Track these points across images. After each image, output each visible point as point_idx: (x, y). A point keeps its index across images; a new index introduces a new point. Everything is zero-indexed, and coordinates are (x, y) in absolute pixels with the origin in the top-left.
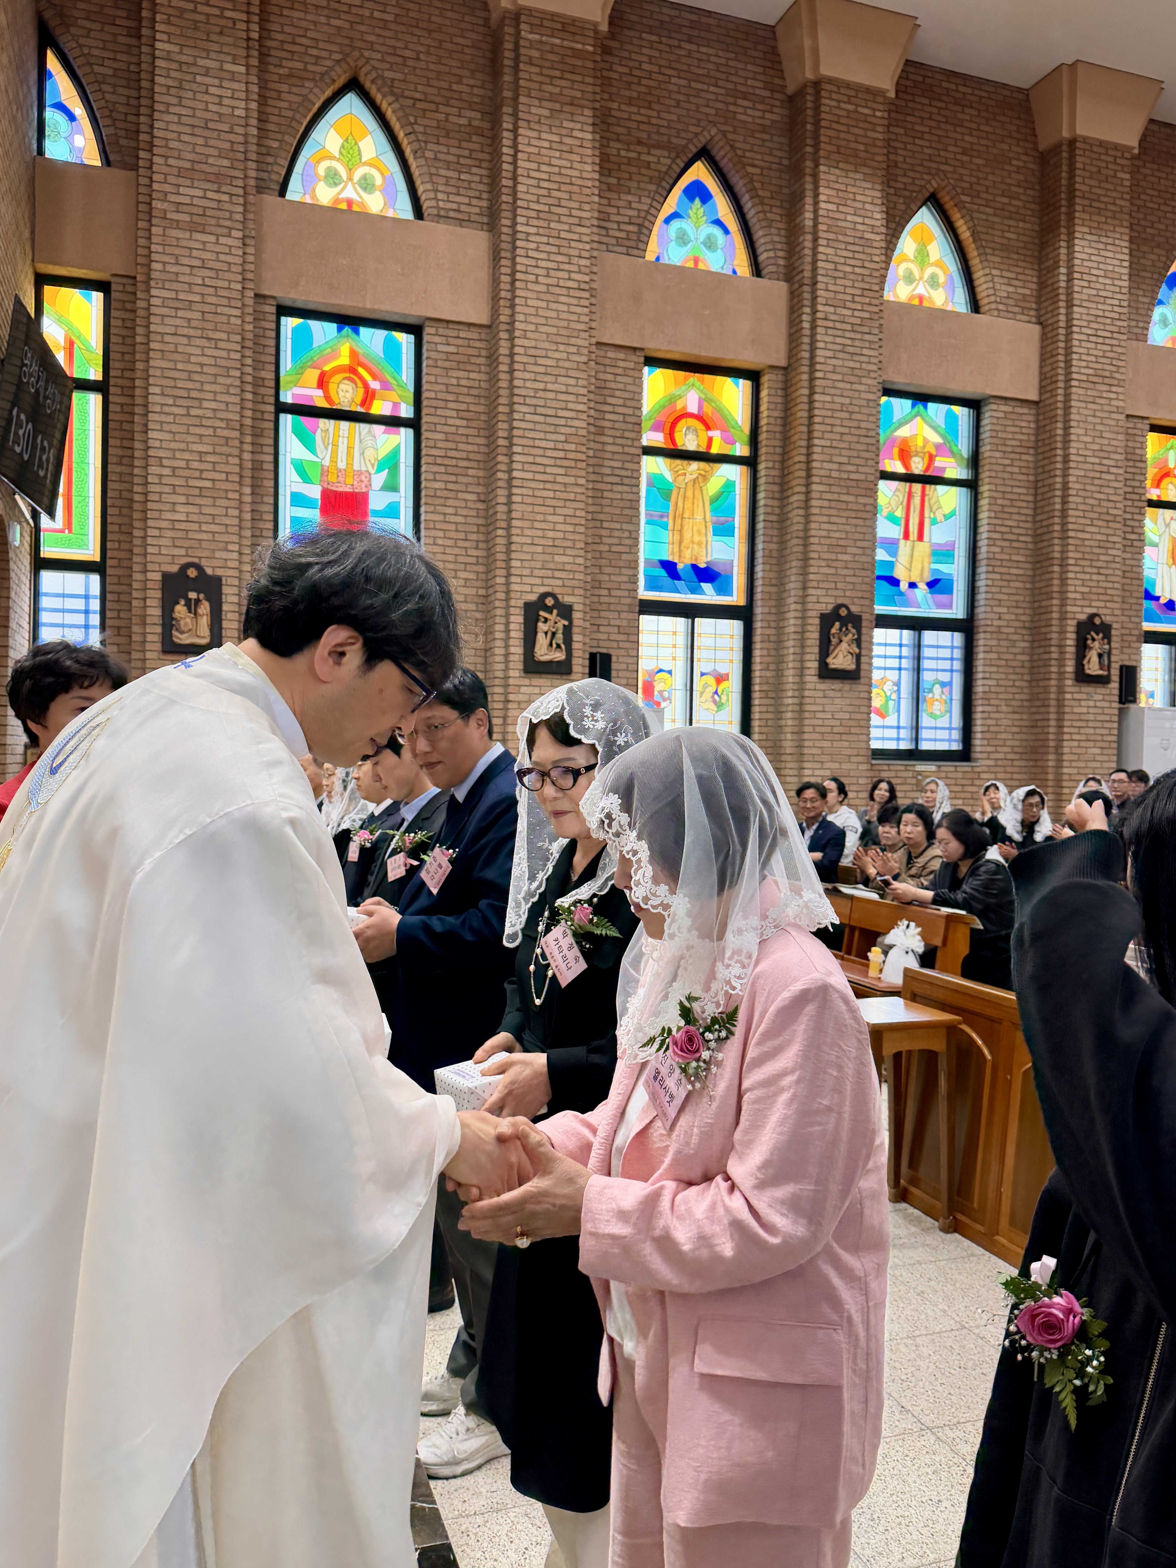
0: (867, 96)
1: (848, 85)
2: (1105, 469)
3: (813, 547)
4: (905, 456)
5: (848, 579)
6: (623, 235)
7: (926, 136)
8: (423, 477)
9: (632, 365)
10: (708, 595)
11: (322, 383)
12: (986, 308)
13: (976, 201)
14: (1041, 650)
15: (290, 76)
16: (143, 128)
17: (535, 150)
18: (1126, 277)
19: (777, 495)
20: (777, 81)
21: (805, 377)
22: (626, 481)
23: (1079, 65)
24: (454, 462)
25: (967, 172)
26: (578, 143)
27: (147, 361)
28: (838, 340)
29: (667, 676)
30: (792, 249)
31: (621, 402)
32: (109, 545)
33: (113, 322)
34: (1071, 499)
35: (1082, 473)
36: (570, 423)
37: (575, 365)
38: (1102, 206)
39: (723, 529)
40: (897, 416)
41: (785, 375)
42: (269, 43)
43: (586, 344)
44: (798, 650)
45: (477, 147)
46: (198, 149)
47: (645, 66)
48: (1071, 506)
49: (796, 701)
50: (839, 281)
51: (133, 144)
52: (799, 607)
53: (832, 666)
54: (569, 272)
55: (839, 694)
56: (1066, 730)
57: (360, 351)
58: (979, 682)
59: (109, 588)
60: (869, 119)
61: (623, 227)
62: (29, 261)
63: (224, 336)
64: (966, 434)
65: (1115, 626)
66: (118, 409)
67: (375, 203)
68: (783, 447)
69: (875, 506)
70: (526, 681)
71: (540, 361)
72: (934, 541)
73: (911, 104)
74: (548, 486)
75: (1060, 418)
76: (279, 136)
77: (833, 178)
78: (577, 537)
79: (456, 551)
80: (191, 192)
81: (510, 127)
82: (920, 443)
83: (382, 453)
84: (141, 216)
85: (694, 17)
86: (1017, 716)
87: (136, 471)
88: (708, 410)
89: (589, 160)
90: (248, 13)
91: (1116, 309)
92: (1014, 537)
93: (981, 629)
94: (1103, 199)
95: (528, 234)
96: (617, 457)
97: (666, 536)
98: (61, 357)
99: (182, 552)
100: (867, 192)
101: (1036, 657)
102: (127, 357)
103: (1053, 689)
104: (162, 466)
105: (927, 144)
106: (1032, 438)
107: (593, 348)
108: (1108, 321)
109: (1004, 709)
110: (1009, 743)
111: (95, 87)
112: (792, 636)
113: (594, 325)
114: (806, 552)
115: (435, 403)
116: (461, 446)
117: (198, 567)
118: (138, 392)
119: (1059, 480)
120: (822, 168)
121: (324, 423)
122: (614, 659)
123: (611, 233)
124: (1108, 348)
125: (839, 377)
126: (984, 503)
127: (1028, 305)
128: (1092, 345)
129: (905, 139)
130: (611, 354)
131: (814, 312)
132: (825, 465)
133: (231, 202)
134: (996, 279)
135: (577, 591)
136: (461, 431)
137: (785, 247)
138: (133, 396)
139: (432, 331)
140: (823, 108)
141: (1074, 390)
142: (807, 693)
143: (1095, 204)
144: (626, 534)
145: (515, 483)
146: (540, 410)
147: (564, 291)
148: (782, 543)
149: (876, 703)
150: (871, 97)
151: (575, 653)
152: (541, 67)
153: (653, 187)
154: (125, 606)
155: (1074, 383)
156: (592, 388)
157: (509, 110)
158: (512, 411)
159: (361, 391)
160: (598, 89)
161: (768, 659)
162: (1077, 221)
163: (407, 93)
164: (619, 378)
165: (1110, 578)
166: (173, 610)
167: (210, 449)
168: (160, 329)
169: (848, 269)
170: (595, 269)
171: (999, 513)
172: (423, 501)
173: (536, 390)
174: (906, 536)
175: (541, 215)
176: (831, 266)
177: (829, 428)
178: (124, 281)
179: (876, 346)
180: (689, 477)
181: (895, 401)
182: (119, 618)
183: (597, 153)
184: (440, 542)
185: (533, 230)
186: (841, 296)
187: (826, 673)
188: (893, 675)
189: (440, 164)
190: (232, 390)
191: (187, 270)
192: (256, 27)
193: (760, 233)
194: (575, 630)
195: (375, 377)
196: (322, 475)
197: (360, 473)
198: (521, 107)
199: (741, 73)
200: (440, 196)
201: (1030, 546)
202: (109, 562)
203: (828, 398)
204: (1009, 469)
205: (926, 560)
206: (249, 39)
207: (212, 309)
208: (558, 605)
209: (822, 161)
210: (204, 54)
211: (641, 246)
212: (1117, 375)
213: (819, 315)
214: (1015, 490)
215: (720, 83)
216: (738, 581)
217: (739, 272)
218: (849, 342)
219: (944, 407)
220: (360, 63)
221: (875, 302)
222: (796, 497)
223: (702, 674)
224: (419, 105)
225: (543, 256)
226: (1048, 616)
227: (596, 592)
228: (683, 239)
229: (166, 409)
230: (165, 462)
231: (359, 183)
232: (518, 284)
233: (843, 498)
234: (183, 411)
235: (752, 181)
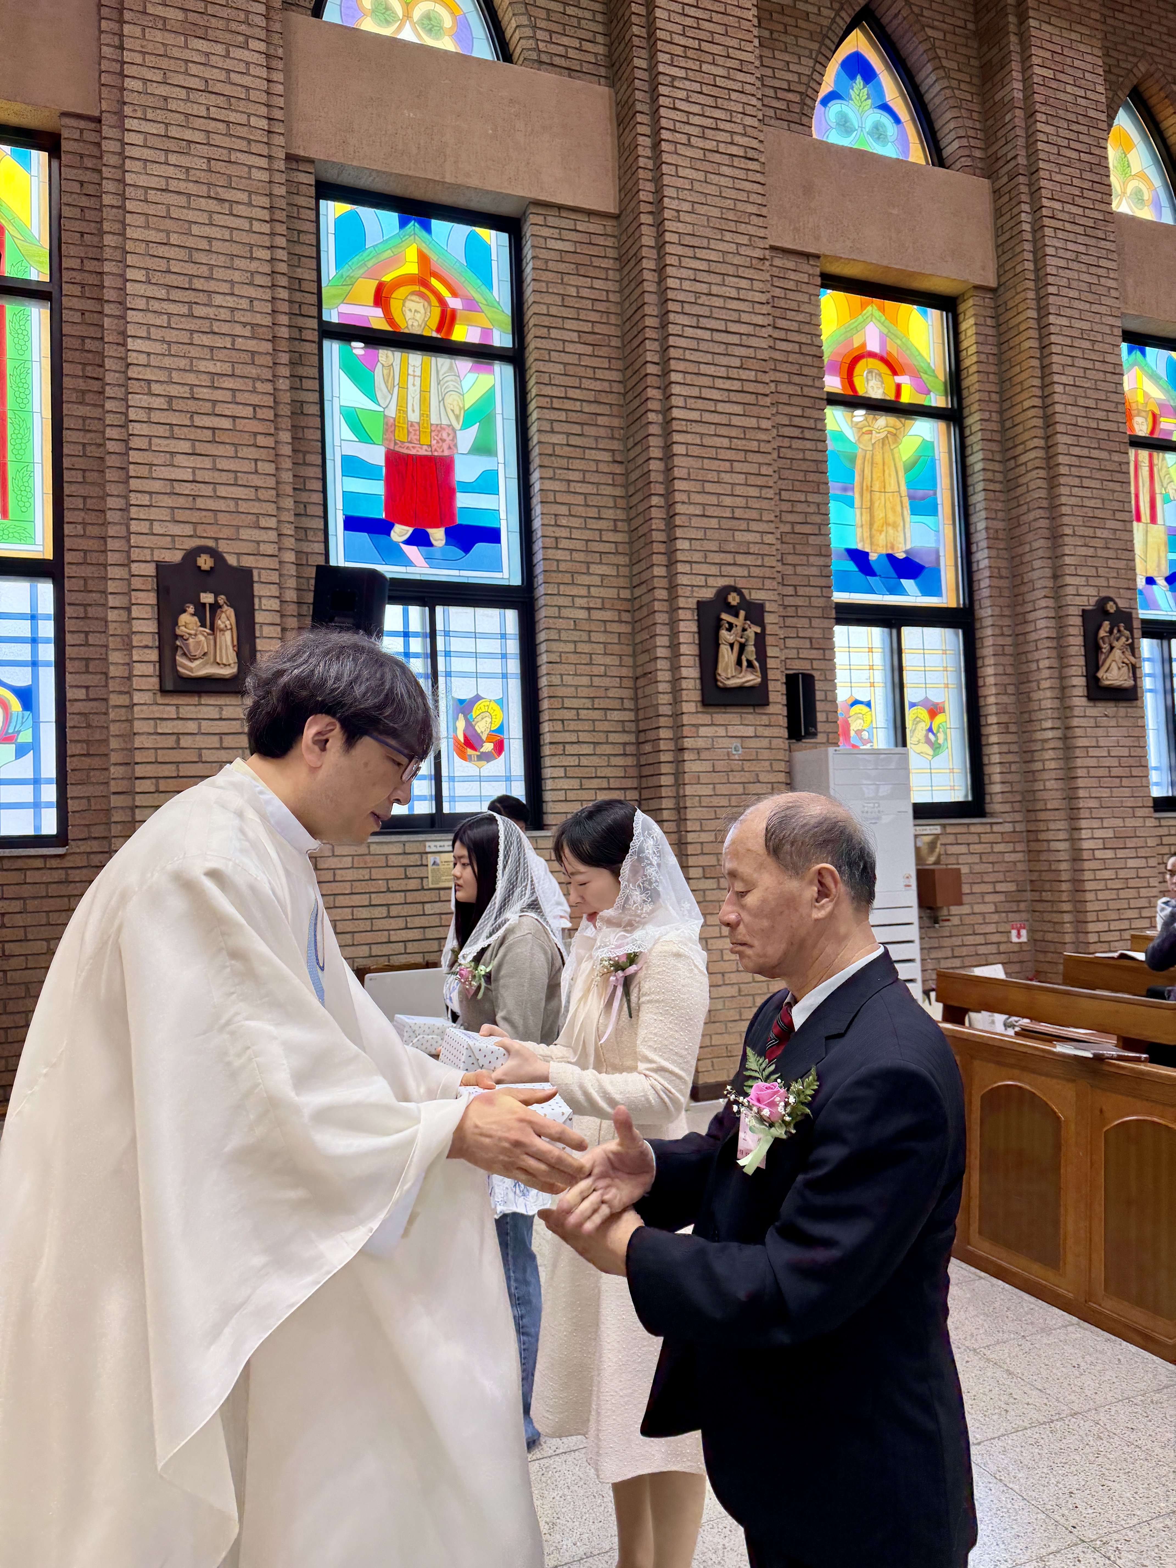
3: (1064, 520)
6: (782, 105)
8: (533, 429)
10: (911, 595)
11: (381, 298)
21: (1031, 295)
22: (808, 434)
24: (578, 406)
27: (123, 232)
28: (1071, 246)
30: (991, 134)
31: (794, 326)
32: (67, 529)
36: (747, 342)
39: (923, 505)
40: (1124, 364)
41: (996, 297)
44: (1055, 663)
49: (1057, 730)
50: (1065, 170)
52: (1050, 603)
53: (1104, 683)
54: (732, 133)
55: (1113, 722)
57: (433, 257)
59: (69, 597)
61: (781, 94)
63: (244, 197)
66: (77, 317)
68: (1002, 391)
70: (705, 719)
71: (700, 253)
72: (1168, 522)
74: (723, 431)
77: (1047, 36)
79: (588, 534)
82: (1142, 400)
83: (470, 399)
84: (106, 11)
87: (109, 407)
88: (892, 349)
95: (674, 78)
96: (794, 400)
99: (188, 530)
100: (1087, 57)
104: (150, 393)
112: (1043, 644)
113: (764, 211)
114: (1054, 527)
115: (547, 321)
116: (586, 383)
117: (214, 553)
120: (1032, 22)
121: (385, 355)
125: (1076, 295)
131: (1037, 209)
132: (1070, 410)
135: (768, 584)
136: (586, 361)
137: (979, 134)
138: (101, 292)
139: (540, 220)
142: (1073, 722)
145: (675, 426)
147: (726, 160)
148: (1015, 518)
151: (771, 675)
153: (815, 46)
154: (96, 626)
159: (437, 312)
164: (790, 295)
166: (176, 623)
167: (227, 368)
168: (141, 181)
169: (1075, 155)
172: (533, 463)
173: (698, 294)
174: (1138, 517)
175: (690, 53)
176: (1055, 150)
177: (1069, 361)
178: (81, 123)
179: (1115, 256)
180: (876, 436)
182: (87, 644)
184: (563, 521)
185: (681, 73)
186: (1067, 189)
191: (182, 93)
194: (769, 640)
195: (455, 293)
196: (386, 431)
197: (439, 428)
200: (540, 35)
202: (68, 557)
203: (1065, 322)
205: (1162, 548)
207: (223, 154)
208: (745, 604)
209: (1031, 13)
211: (805, 120)
213: (1045, 212)
216: (950, 575)
218: (1082, 249)
219: (1163, 353)
225: (696, 109)
228: (845, 125)
229: (156, 305)
230: (156, 388)
231: (421, 22)
232: (664, 146)
233: (1095, 453)
234: (184, 310)
235: (934, 48)
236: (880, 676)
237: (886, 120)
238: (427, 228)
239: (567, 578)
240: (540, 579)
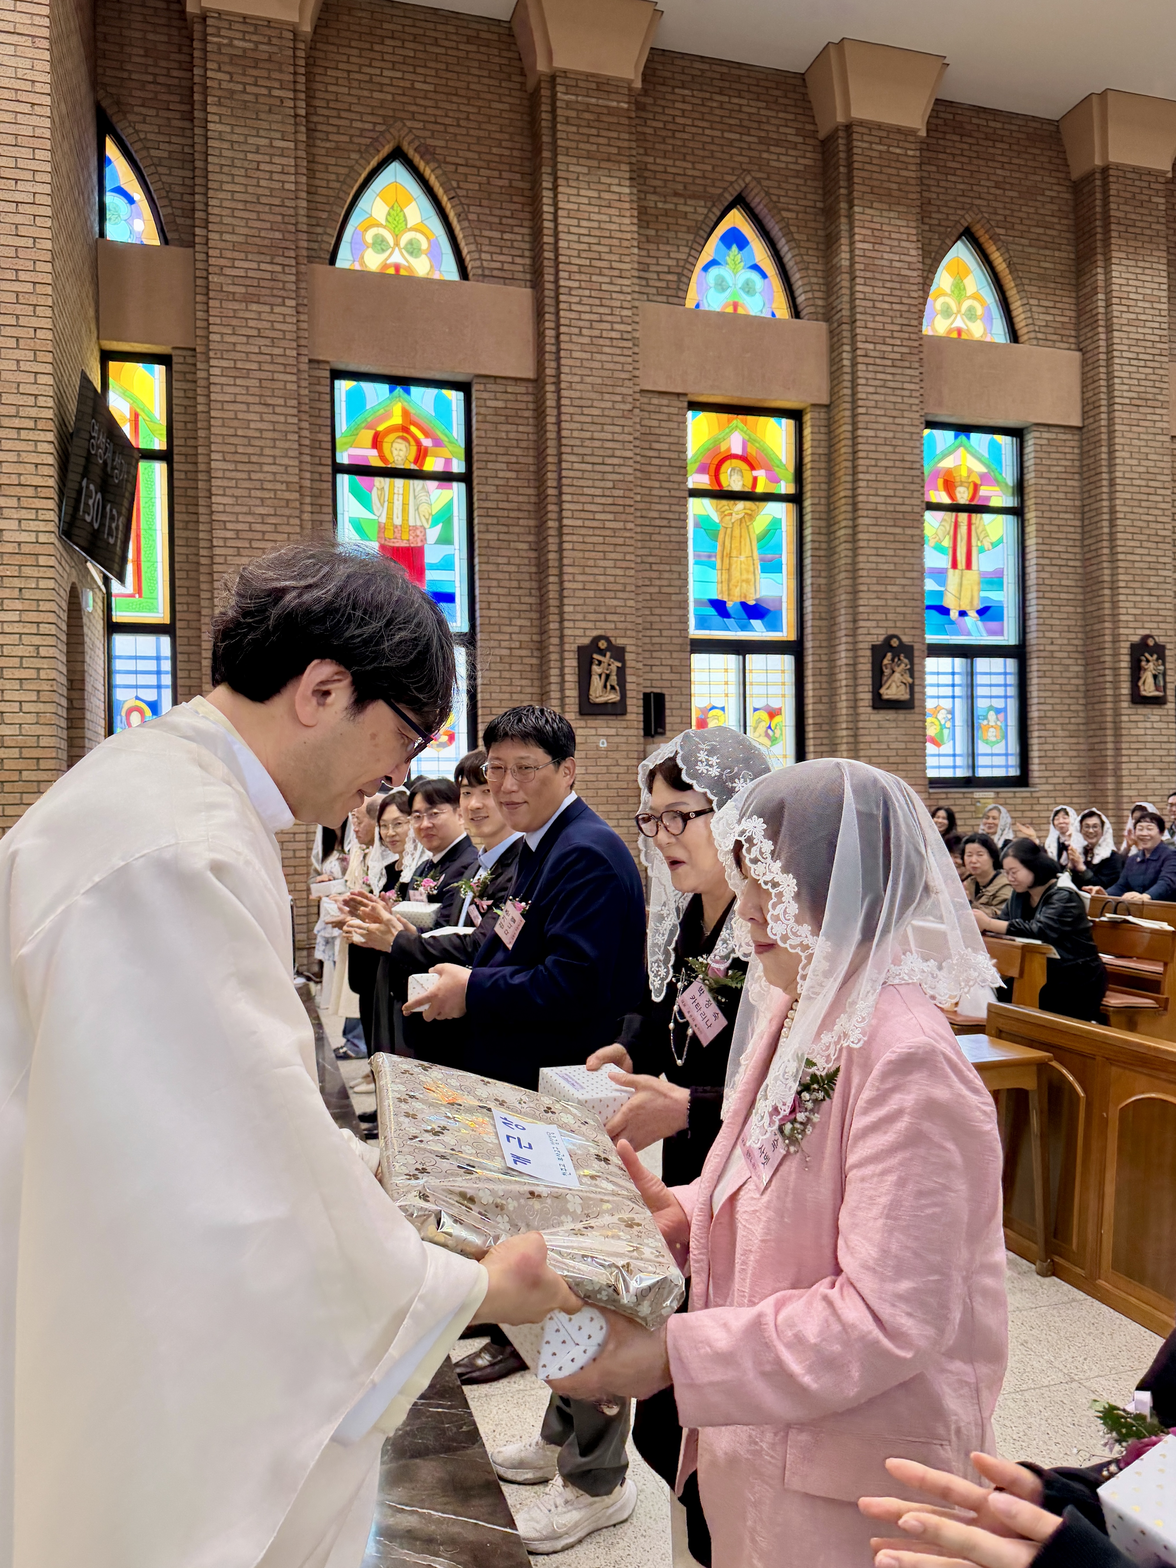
0: (898, 136)
1: (880, 126)
2: (1152, 490)
3: (861, 580)
4: (949, 486)
5: (898, 610)
6: (663, 284)
7: (959, 172)
8: (476, 529)
9: (675, 411)
10: (758, 631)
11: (376, 443)
12: (1025, 337)
13: (1010, 232)
14: (1095, 673)
15: (337, 149)
16: (198, 206)
17: (575, 207)
18: (1165, 300)
19: (824, 531)
20: (809, 127)
21: (848, 413)
22: (673, 523)
23: (1110, 93)
24: (506, 513)
25: (1000, 205)
26: (616, 197)
27: (209, 429)
28: (879, 376)
29: (720, 712)
30: (830, 288)
31: (666, 447)
32: (176, 607)
33: (175, 393)
34: (1119, 522)
35: (1129, 496)
36: (617, 469)
37: (620, 414)
38: (1138, 231)
39: (771, 565)
40: (940, 448)
41: (827, 413)
42: (315, 119)
43: (630, 392)
44: (851, 682)
45: (518, 207)
46: (250, 224)
47: (678, 120)
48: (1120, 529)
49: (850, 732)
50: (877, 318)
51: (189, 222)
52: (850, 639)
53: (885, 697)
54: (612, 323)
55: (893, 725)
56: (1124, 752)
57: (412, 411)
58: (1034, 708)
59: (180, 648)
60: (902, 158)
61: (662, 276)
62: (94, 339)
63: (281, 401)
64: (1009, 462)
65: (1168, 646)
66: (183, 476)
67: (421, 267)
68: (829, 483)
69: (922, 537)
70: (585, 723)
71: (586, 411)
72: (983, 569)
73: (941, 142)
74: (597, 532)
75: (1104, 443)
76: (328, 208)
77: (869, 218)
78: (628, 580)
79: (510, 599)
80: (246, 265)
81: (550, 186)
82: (964, 473)
83: (436, 508)
84: (198, 290)
85: (725, 70)
86: (1074, 740)
87: (202, 535)
88: (751, 451)
89: (628, 214)
90: (295, 91)
91: (1156, 332)
92: (1063, 562)
93: (1034, 655)
94: (1138, 224)
95: (570, 288)
96: (664, 500)
97: (714, 575)
98: (127, 429)
100: (903, 230)
101: (1090, 681)
102: (189, 426)
103: (1109, 712)
104: (226, 529)
105: (960, 179)
106: (1077, 463)
107: (637, 396)
108: (1149, 344)
109: (1060, 733)
110: (1066, 767)
111: (152, 169)
112: (844, 669)
113: (637, 373)
114: (854, 585)
115: (485, 457)
116: (512, 498)
118: (201, 459)
119: (1105, 503)
120: (856, 209)
121: (379, 482)
122: (667, 698)
123: (651, 283)
124: (1150, 371)
125: (882, 412)
126: (1031, 529)
127: (1067, 332)
128: (1134, 369)
129: (937, 176)
130: (655, 401)
131: (854, 350)
132: (871, 499)
133: (284, 272)
134: (1034, 309)
135: (629, 633)
136: (512, 483)
137: (823, 288)
138: (196, 463)
139: (482, 387)
140: (855, 151)
141: (1117, 414)
142: (861, 725)
143: (1131, 229)
144: (676, 576)
145: (565, 530)
146: (588, 459)
147: (608, 342)
148: (831, 578)
149: (931, 731)
150: (903, 137)
151: (629, 694)
152: (578, 126)
153: (691, 237)
154: (193, 665)
155: (1117, 407)
156: (637, 434)
157: (549, 170)
158: (560, 462)
159: (414, 449)
160: (634, 145)
161: (822, 693)
162: (1113, 247)
163: (449, 159)
164: (663, 424)
165: (1162, 599)
167: (271, 511)
168: (220, 397)
169: (887, 306)
170: (637, 319)
171: (1045, 539)
172: (477, 552)
173: (582, 439)
174: (954, 565)
175: (583, 269)
176: (870, 304)
177: (873, 462)
178: (184, 353)
179: (917, 380)
180: (735, 517)
181: (938, 433)
182: (187, 677)
183: (635, 206)
184: (494, 591)
185: (576, 284)
186: (880, 333)
187: (880, 703)
188: (947, 704)
189: (484, 225)
190: (291, 454)
191: (244, 339)
192: (303, 104)
193: (797, 276)
194: (628, 671)
195: (427, 434)
196: (379, 532)
197: (415, 528)
198: (560, 166)
199: (773, 121)
200: (484, 256)
201: (1079, 570)
202: (179, 624)
203: (871, 433)
204: (1055, 495)
205: (976, 588)
206: (296, 116)
207: (269, 375)
208: (611, 647)
209: (856, 202)
210: (254, 132)
211: (681, 294)
212: (1160, 398)
213: (859, 352)
214: (1062, 515)
215: (752, 132)
216: (788, 616)
217: (778, 315)
218: (889, 377)
219: (986, 437)
220: (403, 133)
221: (913, 336)
222: (842, 532)
223: (755, 710)
224: (461, 169)
225: (587, 309)
226: (1100, 639)
227: (648, 633)
228: (721, 285)
229: (228, 474)
230: (229, 526)
231: (406, 248)
232: (562, 337)
233: (890, 530)
234: (244, 476)
235: (788, 225)
236: (733, 689)
237: (755, 276)
238: (408, 392)
239: (496, 628)
240: (478, 629)
